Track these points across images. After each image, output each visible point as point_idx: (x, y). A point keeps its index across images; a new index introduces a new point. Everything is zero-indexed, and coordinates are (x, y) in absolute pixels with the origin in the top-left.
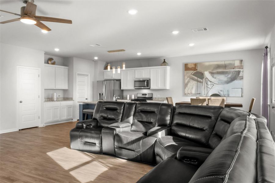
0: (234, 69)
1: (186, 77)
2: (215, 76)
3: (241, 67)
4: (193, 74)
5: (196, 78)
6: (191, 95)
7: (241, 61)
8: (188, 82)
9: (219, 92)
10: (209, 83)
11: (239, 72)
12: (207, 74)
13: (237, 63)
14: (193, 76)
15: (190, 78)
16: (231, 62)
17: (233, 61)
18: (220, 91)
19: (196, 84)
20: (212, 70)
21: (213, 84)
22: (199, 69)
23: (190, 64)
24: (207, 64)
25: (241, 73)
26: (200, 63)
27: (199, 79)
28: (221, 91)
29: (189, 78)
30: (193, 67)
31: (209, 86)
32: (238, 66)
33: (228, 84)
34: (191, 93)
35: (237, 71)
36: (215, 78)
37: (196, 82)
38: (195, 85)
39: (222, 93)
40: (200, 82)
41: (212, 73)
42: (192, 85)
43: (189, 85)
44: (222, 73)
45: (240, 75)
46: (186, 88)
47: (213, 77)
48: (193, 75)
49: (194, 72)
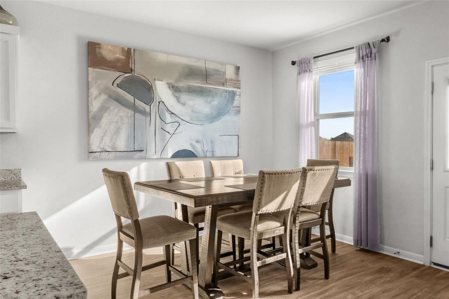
0: (223, 85)
1: (94, 91)
2: (184, 97)
3: (237, 83)
4: (118, 81)
5: (130, 98)
6: (112, 155)
7: (238, 68)
8: (103, 109)
9: (192, 145)
10: (168, 118)
11: (233, 94)
12: (162, 90)
13: (230, 73)
14: (120, 91)
15: (110, 96)
16: (219, 67)
17: (223, 64)
18: (194, 143)
19: (127, 117)
20: (178, 80)
21: (180, 120)
22: (139, 70)
23: (109, 47)
24: (162, 58)
25: (237, 98)
26: (142, 52)
27: (140, 104)
28: (197, 142)
29: (104, 97)
30: (118, 60)
31: (169, 128)
32: (232, 80)
33: (211, 122)
34: (113, 147)
35: (229, 92)
36: (184, 104)
37: (131, 112)
38: (126, 120)
39: (198, 149)
40: (143, 113)
41: (175, 89)
42: (117, 122)
43: (105, 120)
44: (200, 92)
45: (236, 103)
46: (96, 130)
47: (178, 99)
48: (118, 86)
49: (123, 77)
